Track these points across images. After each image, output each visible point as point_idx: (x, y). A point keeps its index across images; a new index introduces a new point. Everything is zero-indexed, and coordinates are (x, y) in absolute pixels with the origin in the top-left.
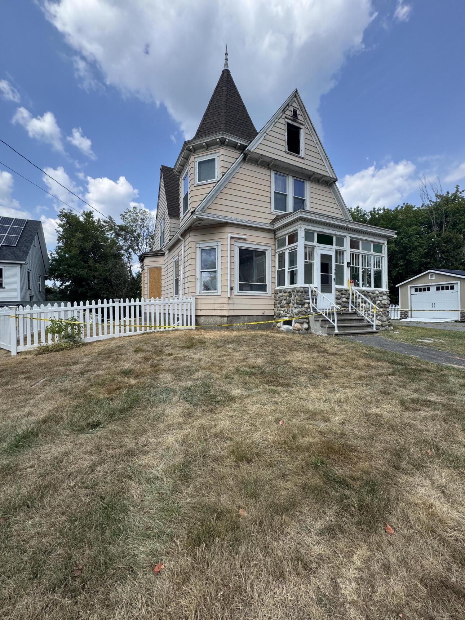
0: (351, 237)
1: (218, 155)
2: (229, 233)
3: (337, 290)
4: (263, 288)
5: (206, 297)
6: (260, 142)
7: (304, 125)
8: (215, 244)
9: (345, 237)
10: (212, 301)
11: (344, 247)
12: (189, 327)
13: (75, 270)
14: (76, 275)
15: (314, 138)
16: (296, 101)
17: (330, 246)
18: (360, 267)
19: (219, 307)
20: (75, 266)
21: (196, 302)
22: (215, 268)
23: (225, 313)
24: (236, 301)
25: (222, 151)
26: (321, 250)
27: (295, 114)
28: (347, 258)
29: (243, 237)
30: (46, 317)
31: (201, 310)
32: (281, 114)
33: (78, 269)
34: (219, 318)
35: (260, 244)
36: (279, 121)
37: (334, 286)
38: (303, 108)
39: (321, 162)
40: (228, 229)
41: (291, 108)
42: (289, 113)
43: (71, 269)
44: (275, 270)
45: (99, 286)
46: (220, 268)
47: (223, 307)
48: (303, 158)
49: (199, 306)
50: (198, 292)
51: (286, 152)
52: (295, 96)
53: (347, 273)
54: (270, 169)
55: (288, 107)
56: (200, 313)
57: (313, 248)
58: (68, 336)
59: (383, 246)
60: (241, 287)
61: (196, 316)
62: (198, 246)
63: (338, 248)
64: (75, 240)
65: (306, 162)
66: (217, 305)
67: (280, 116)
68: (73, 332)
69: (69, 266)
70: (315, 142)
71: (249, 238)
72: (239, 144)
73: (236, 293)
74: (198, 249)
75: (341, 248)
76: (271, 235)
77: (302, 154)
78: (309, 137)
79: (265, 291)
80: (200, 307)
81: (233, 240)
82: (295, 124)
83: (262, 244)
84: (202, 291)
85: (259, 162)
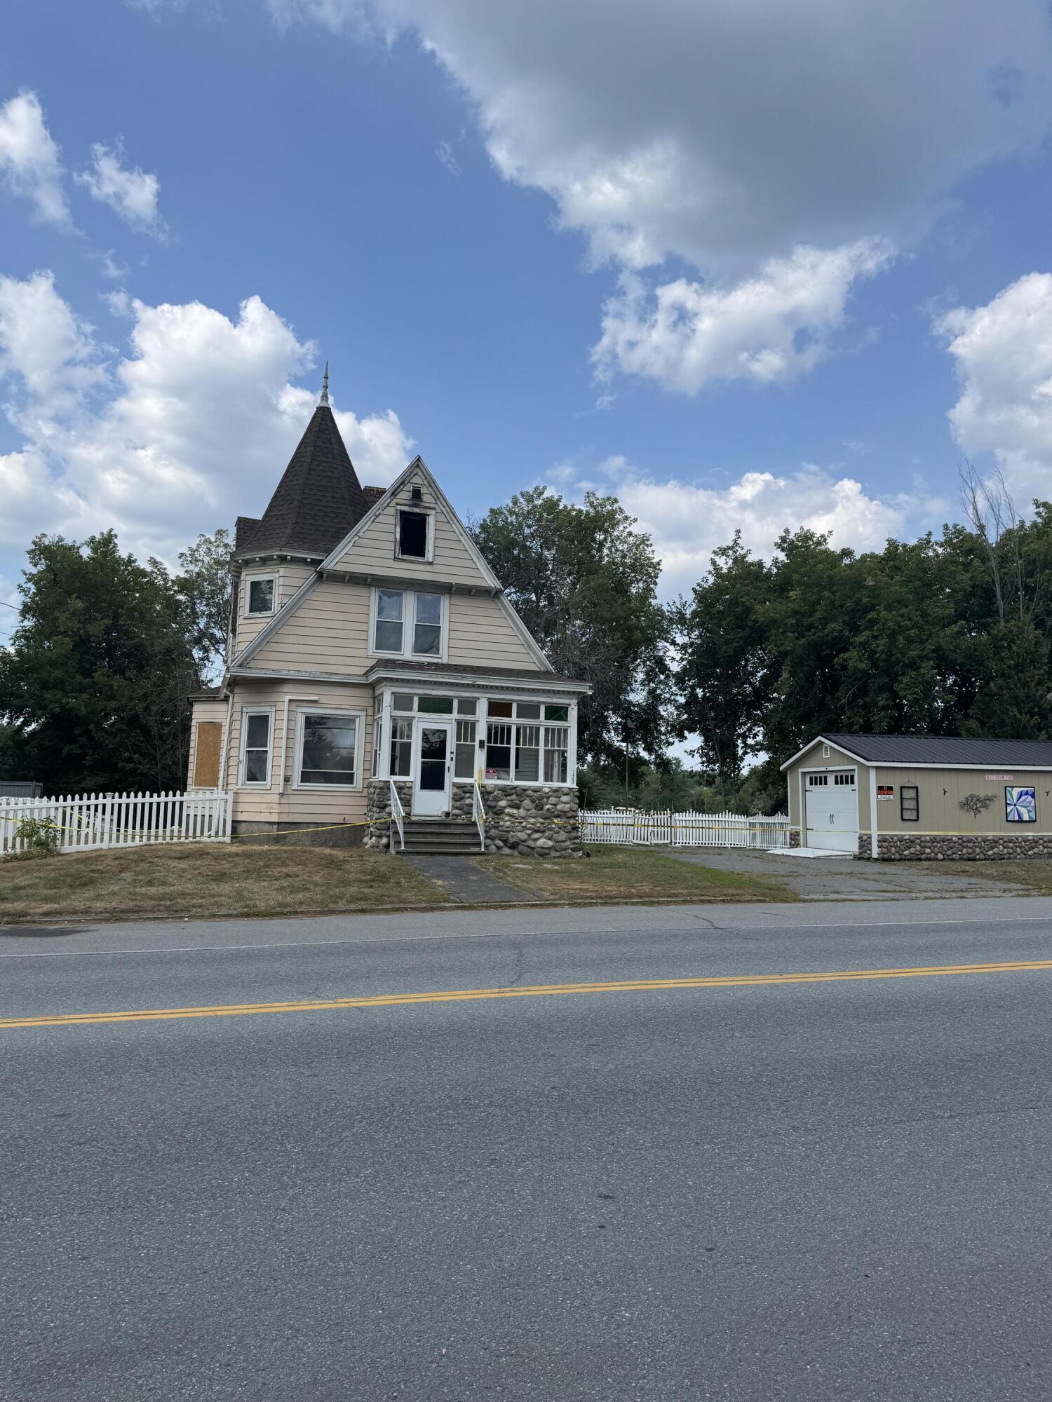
0: (489, 699)
1: (277, 575)
2: (286, 696)
3: (454, 785)
4: (349, 779)
5: (249, 791)
6: (346, 551)
7: (434, 509)
8: (267, 709)
9: (478, 698)
10: (257, 799)
11: (477, 715)
12: (221, 839)
13: (58, 697)
14: (58, 710)
15: (454, 527)
16: (420, 473)
17: (446, 716)
18: (513, 746)
19: (266, 808)
20: (59, 684)
21: (235, 798)
22: (266, 746)
23: (275, 818)
24: (293, 799)
25: (283, 570)
26: (424, 722)
27: (417, 495)
28: (481, 734)
29: (315, 698)
30: (15, 816)
31: (242, 812)
32: (389, 500)
33: (66, 694)
34: (267, 826)
35: (343, 707)
36: (384, 512)
37: (450, 778)
38: (432, 483)
39: (469, 564)
40: (286, 688)
41: (410, 487)
42: (405, 496)
43: (48, 695)
44: (372, 748)
45: (117, 740)
46: (272, 746)
47: (272, 809)
48: (431, 564)
49: (240, 805)
50: (240, 783)
51: (396, 559)
52: (418, 466)
53: (480, 758)
54: (370, 586)
55: (402, 487)
56: (241, 817)
57: (410, 722)
58: (40, 843)
59: (570, 709)
60: (305, 777)
61: (233, 822)
62: (245, 710)
63: (461, 717)
64: (63, 617)
65: (434, 569)
66: (265, 805)
67: (386, 505)
68: (48, 837)
69: (45, 686)
70: (457, 531)
71: (324, 700)
72: (309, 560)
73: (295, 787)
74: (244, 714)
75: (469, 718)
76: (368, 692)
77: (429, 556)
78: (446, 526)
79: (352, 783)
80: (241, 807)
81: (294, 704)
82: (417, 510)
83: (347, 707)
84: (248, 782)
85: (346, 580)
